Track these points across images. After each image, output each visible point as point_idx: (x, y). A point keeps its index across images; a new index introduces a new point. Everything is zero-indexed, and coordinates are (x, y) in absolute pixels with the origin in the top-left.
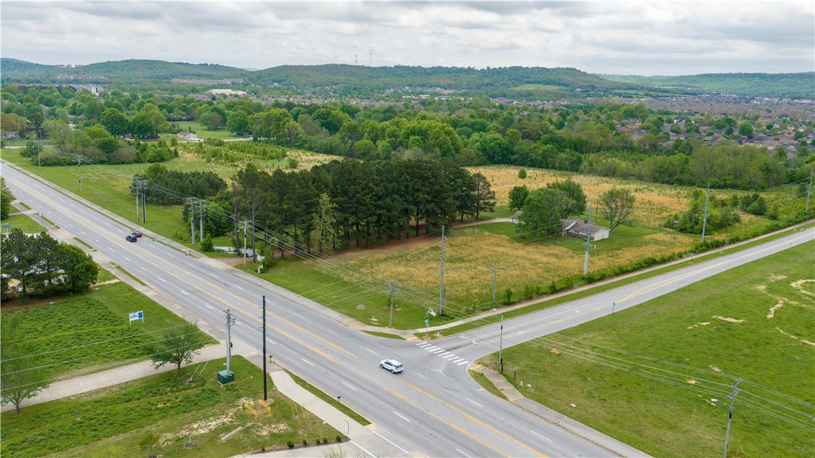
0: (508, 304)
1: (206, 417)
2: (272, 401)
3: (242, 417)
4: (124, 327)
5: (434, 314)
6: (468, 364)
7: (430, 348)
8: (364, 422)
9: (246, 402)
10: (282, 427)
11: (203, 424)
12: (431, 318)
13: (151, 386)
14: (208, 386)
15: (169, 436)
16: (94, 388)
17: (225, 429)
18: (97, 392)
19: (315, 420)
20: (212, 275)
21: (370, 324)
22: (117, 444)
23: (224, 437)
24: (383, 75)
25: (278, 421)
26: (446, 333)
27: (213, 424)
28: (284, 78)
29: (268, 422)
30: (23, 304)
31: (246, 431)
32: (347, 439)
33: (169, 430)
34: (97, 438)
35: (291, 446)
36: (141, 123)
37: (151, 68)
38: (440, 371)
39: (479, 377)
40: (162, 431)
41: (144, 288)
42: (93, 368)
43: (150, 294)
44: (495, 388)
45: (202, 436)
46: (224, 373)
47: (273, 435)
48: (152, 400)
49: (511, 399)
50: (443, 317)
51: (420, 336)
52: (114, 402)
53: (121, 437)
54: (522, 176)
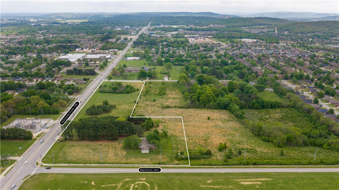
6: (33, 173)
7: (37, 169)
51: (41, 165)
54: (209, 118)
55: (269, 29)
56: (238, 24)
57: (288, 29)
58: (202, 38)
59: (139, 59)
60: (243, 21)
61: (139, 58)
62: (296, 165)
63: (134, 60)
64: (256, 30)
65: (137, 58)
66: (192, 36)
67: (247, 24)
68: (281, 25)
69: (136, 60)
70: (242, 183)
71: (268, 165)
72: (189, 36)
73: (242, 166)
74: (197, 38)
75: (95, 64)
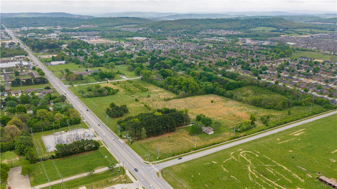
0: (173, 156)
1: (115, 178)
2: (125, 175)
3: (120, 178)
4: (104, 159)
5: (158, 158)
6: (157, 170)
7: (153, 166)
8: (137, 180)
9: (121, 175)
10: (125, 180)
11: (115, 179)
12: (157, 159)
13: (108, 172)
14: (116, 172)
15: (110, 180)
16: (100, 171)
17: (117, 180)
18: (101, 172)
19: (130, 179)
20: (121, 145)
21: (145, 160)
22: (104, 181)
23: (117, 181)
24: (201, 23)
25: (125, 179)
26: (158, 163)
27: (116, 179)
28: (162, 27)
29: (123, 179)
30: (88, 152)
31: (120, 180)
32: (133, 183)
33: (110, 179)
34: (101, 180)
35: (125, 183)
36: (109, 75)
37: (114, 21)
38: (152, 172)
39: (158, 173)
40: (109, 180)
41: (108, 148)
42: (100, 167)
43: (109, 150)
44: (159, 175)
45: (114, 181)
46: (119, 170)
47: (124, 181)
48: (108, 174)
49: (160, 178)
50: (160, 159)
51: (153, 163)
52: (103, 174)
53: (104, 180)
54: (212, 102)
55: (144, 28)
56: (109, 24)
57: (160, 27)
58: (94, 38)
59: (65, 63)
60: (113, 21)
61: (65, 61)
62: (304, 118)
63: (60, 64)
64: (133, 29)
65: (63, 62)
66: (82, 37)
67: (117, 24)
68: (151, 24)
69: (62, 64)
70: (295, 135)
71: (291, 122)
72: (79, 37)
73: (280, 126)
74: (90, 39)
75: (22, 72)
